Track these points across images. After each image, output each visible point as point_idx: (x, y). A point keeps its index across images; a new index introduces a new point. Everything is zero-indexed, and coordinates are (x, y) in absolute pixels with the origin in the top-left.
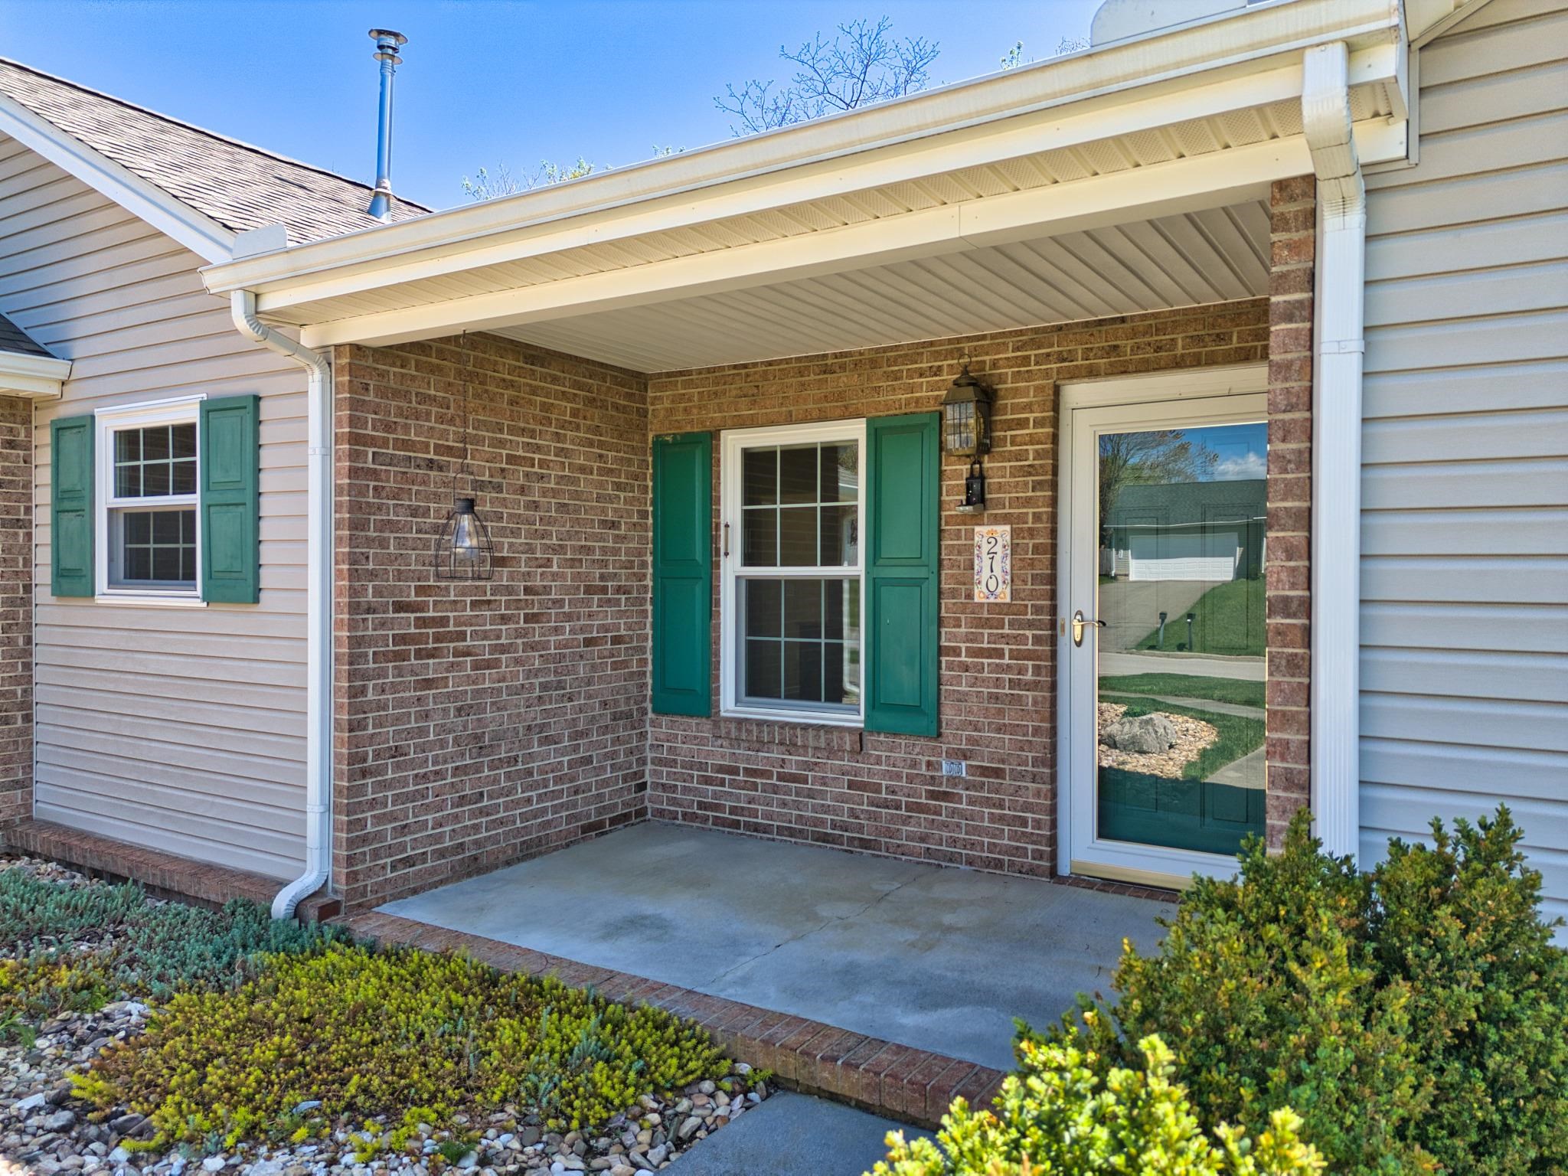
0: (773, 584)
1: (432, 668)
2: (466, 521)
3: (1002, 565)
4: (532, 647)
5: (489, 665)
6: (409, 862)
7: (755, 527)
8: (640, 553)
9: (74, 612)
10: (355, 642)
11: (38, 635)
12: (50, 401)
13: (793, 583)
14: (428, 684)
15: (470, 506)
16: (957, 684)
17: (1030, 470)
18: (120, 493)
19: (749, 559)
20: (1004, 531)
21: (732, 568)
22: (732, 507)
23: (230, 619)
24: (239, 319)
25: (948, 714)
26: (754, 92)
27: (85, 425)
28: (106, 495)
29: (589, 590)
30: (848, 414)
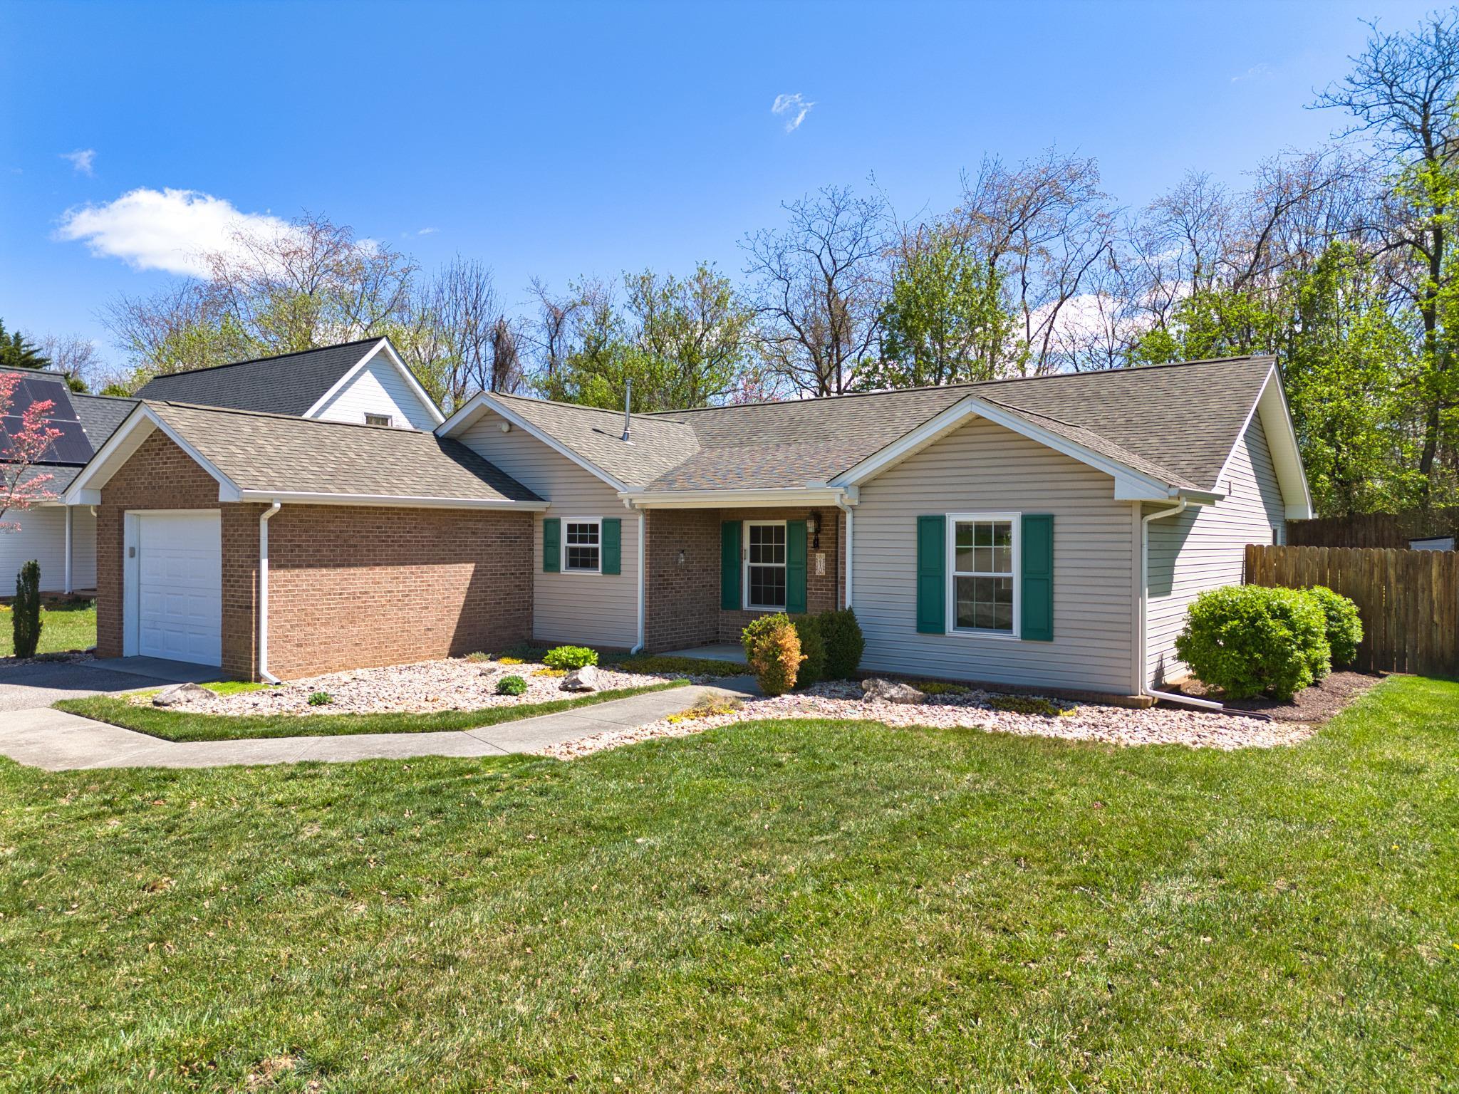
0: (759, 568)
1: (666, 592)
2: (682, 555)
3: (823, 565)
4: (689, 587)
5: (679, 592)
6: (661, 644)
7: (754, 551)
8: (717, 558)
9: (552, 576)
10: (651, 585)
11: (535, 583)
12: (542, 513)
13: (766, 569)
14: (665, 597)
15: (683, 552)
16: (811, 598)
17: (830, 538)
18: (569, 542)
19: (752, 561)
20: (823, 555)
21: (747, 563)
22: (747, 544)
23: (611, 579)
24: (627, 505)
25: (809, 607)
26: (762, 236)
27: (557, 522)
28: (564, 543)
29: (704, 570)
30: (781, 518)
